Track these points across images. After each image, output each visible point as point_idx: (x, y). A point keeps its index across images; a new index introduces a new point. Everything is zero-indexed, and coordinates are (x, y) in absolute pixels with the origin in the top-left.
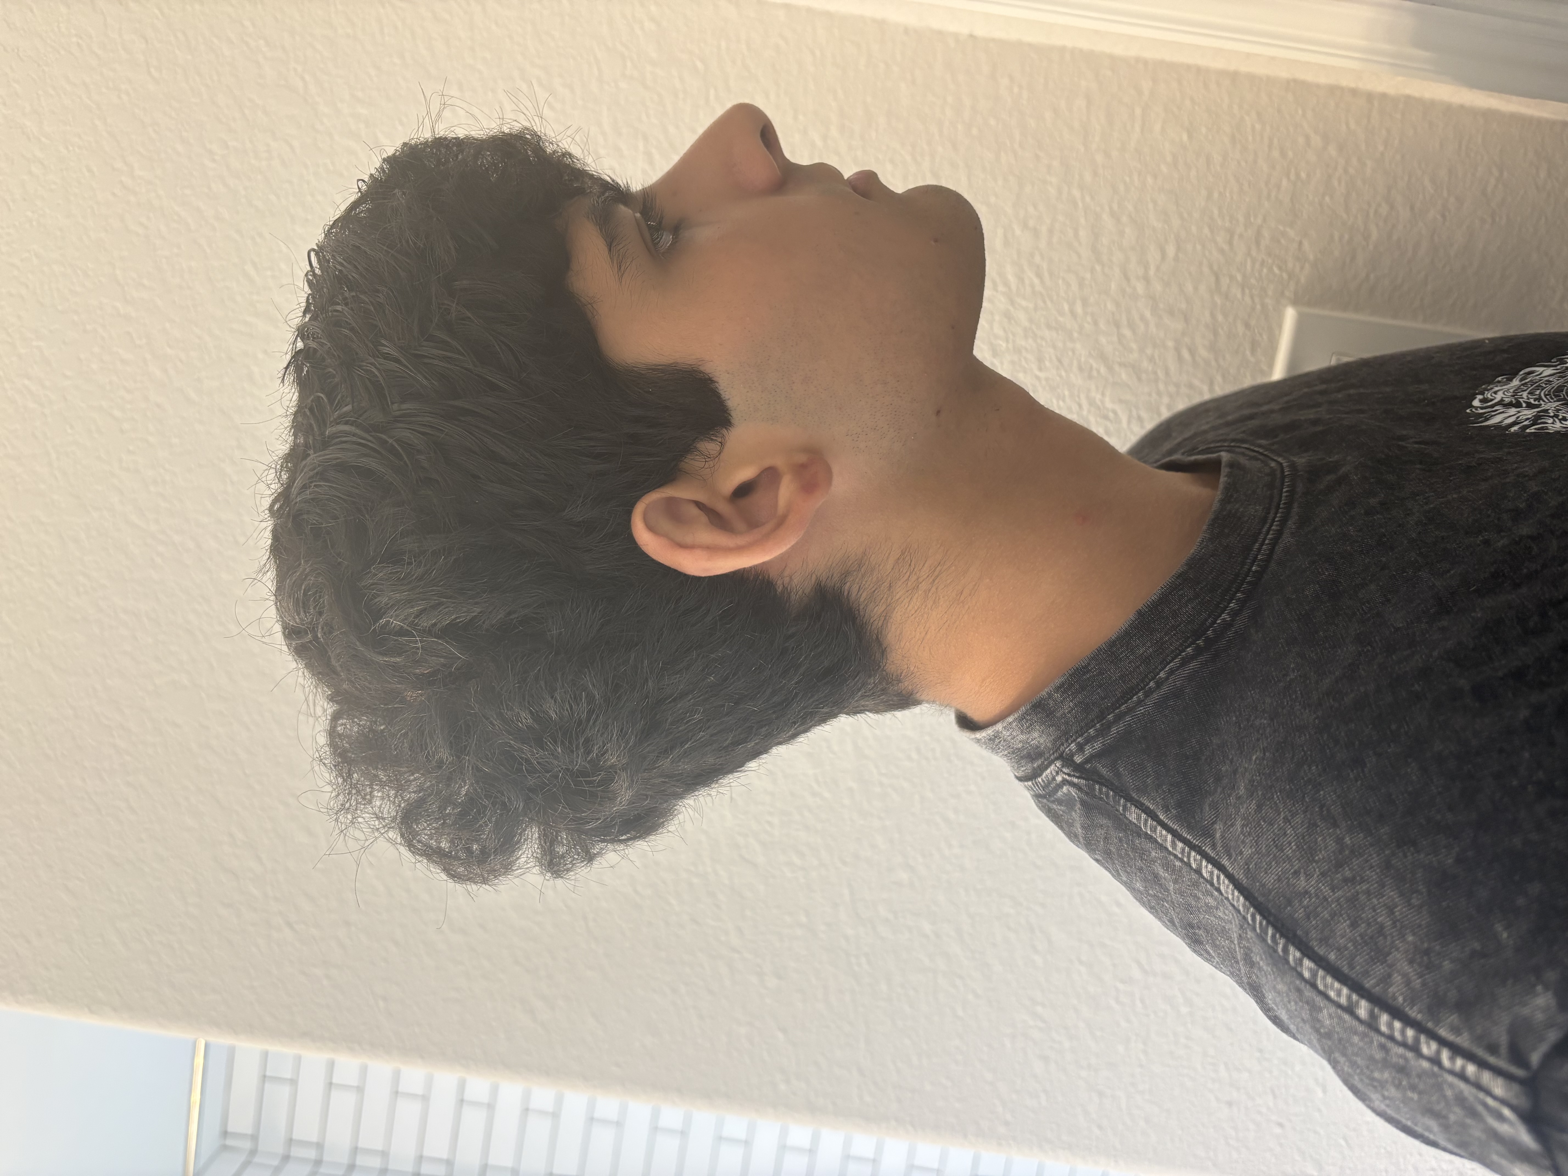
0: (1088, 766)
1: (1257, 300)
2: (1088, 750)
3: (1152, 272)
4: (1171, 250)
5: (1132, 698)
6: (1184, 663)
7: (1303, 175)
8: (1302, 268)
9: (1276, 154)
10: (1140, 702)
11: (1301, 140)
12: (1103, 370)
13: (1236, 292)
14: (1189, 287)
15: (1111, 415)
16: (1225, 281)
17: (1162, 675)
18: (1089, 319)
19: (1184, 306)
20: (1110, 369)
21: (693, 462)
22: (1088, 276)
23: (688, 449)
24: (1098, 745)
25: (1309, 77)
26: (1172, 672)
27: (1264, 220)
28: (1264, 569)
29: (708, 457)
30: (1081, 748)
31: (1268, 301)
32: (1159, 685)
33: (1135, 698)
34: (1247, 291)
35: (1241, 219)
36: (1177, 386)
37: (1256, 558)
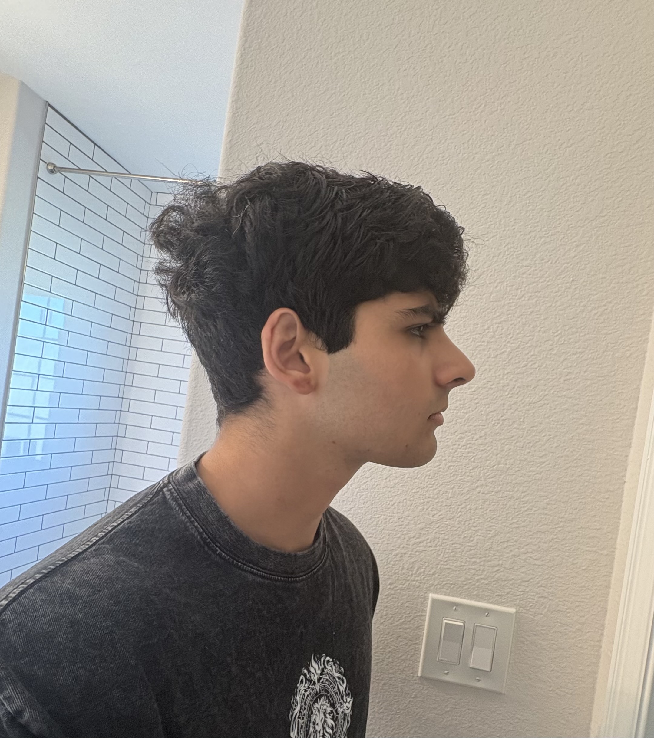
0: (161, 493)
1: (519, 597)
2: (167, 493)
3: (530, 555)
4: (537, 562)
5: (188, 510)
6: (200, 534)
7: (568, 615)
8: (531, 615)
9: (577, 604)
10: (185, 514)
11: (582, 614)
12: (490, 535)
13: (522, 588)
14: (523, 570)
15: (471, 539)
16: (526, 584)
17: (196, 524)
18: (511, 530)
19: (516, 568)
20: (490, 538)
21: (313, 337)
22: (528, 529)
23: (318, 334)
24: (168, 497)
25: (608, 616)
26: (196, 528)
27: (550, 600)
28: (239, 568)
29: (315, 343)
30: (169, 490)
31: (518, 601)
32: (192, 522)
33: (188, 512)
34: (522, 593)
35: (550, 591)
36: (484, 565)
37: (245, 565)
